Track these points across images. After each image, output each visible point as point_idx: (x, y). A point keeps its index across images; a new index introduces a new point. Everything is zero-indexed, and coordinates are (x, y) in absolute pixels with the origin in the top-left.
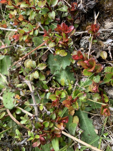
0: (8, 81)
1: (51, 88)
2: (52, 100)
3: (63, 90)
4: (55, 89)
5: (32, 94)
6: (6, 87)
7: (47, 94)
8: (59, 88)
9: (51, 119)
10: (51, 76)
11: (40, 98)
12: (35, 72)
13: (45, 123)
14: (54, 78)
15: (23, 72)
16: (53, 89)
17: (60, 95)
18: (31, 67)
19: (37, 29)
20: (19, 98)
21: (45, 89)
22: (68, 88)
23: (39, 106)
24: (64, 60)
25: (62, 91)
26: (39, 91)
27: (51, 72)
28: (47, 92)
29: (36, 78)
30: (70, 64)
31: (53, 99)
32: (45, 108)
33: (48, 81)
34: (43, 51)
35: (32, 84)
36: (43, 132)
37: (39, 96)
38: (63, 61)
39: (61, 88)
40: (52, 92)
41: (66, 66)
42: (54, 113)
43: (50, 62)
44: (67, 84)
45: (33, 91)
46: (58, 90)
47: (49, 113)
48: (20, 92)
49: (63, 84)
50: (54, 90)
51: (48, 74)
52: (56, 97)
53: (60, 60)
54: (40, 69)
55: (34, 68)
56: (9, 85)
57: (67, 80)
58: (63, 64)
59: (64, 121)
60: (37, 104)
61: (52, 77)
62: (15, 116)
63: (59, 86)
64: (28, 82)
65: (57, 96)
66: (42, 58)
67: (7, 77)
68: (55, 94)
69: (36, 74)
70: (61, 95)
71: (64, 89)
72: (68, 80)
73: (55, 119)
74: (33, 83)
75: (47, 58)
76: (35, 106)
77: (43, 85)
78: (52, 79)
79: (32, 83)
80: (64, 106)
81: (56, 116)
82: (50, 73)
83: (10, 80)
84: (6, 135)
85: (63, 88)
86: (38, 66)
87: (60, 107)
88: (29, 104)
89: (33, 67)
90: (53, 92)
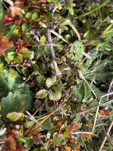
0: (78, 73)
1: (29, 65)
2: (27, 49)
3: (12, 64)
4: (24, 65)
5: (55, 59)
6: (79, 66)
7: (33, 57)
8: (17, 65)
9: (28, 24)
10: (28, 81)
11: (43, 53)
12: (50, 86)
13: (37, 18)
14: (24, 79)
15: (63, 84)
16: (26, 64)
17: (16, 56)
18: (55, 92)
19: (48, 140)
20: (67, 53)
21: (37, 64)
22: (4, 66)
23: (46, 42)
24: (11, 104)
25: (13, 61)
26: (44, 62)
27: (28, 86)
28: (33, 60)
29: (50, 79)
30: (2, 100)
31: (26, 51)
32: (38, 39)
33: (32, 74)
34: (40, 113)
35: (54, 71)
36: (41, 6)
37: (45, 56)
38: (12, 102)
39: (14, 66)
40: (28, 60)
41: (8, 96)
42: (24, 32)
43: (29, 99)
44: (5, 71)
45: (53, 63)
46: (18, 63)
47: (32, 32)
48: (66, 61)
49: (12, 71)
50: (24, 63)
51: (33, 83)
52: (21, 53)
53: (17, 103)
54: (44, 90)
55: (52, 91)
56: (77, 69)
57: (6, 77)
58: (12, 98)
59: (10, 19)
60: (48, 45)
61: (26, 79)
62: (72, 32)
63: (17, 68)
64: (59, 73)
65: (20, 55)
66: (40, 103)
67: (79, 78)
68: (23, 57)
69: (49, 83)
70: (14, 56)
71: (10, 64)
72: (4, 76)
73: (24, 24)
74: (52, 71)
75: (34, 103)
76: (51, 43)
77: (39, 70)
78: (27, 77)
79: (53, 73)
80: (10, 40)
81: (21, 27)
82: (30, 85)
83: (76, 75)
84: (82, 11)
85: (12, 66)
86: (46, 95)
87: (16, 39)
88: (58, 45)
89: (54, 92)
90: (26, 60)
